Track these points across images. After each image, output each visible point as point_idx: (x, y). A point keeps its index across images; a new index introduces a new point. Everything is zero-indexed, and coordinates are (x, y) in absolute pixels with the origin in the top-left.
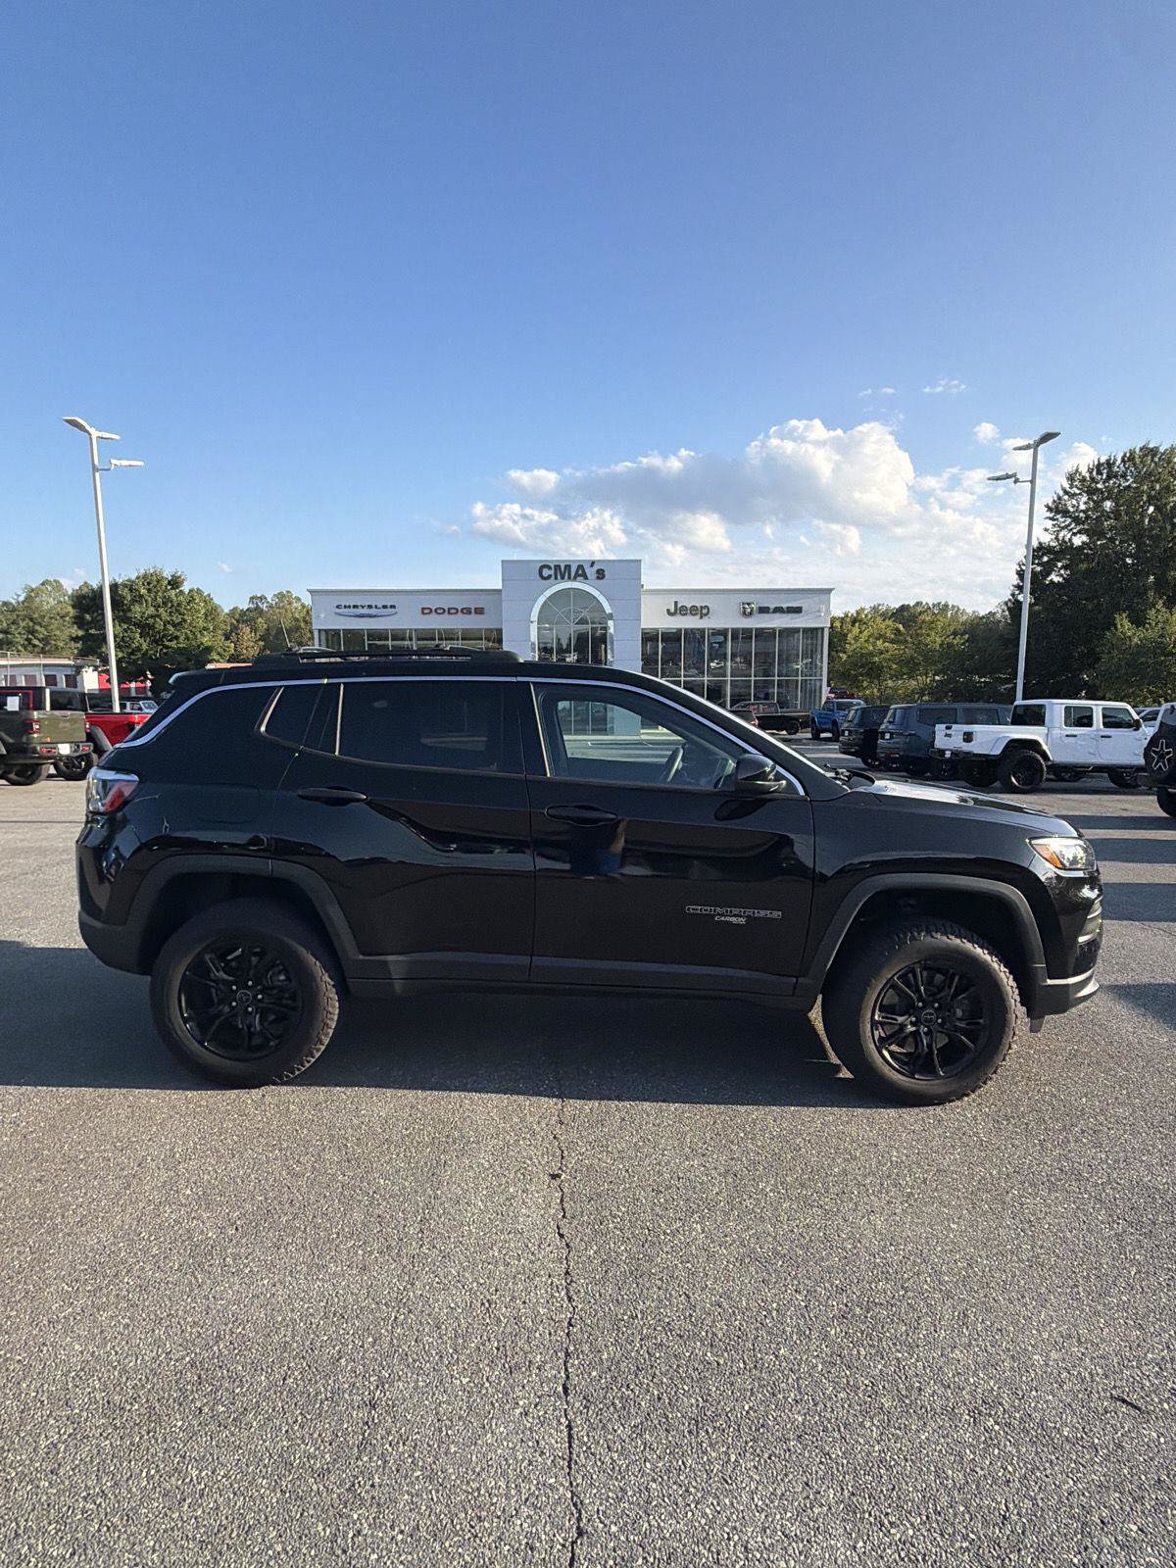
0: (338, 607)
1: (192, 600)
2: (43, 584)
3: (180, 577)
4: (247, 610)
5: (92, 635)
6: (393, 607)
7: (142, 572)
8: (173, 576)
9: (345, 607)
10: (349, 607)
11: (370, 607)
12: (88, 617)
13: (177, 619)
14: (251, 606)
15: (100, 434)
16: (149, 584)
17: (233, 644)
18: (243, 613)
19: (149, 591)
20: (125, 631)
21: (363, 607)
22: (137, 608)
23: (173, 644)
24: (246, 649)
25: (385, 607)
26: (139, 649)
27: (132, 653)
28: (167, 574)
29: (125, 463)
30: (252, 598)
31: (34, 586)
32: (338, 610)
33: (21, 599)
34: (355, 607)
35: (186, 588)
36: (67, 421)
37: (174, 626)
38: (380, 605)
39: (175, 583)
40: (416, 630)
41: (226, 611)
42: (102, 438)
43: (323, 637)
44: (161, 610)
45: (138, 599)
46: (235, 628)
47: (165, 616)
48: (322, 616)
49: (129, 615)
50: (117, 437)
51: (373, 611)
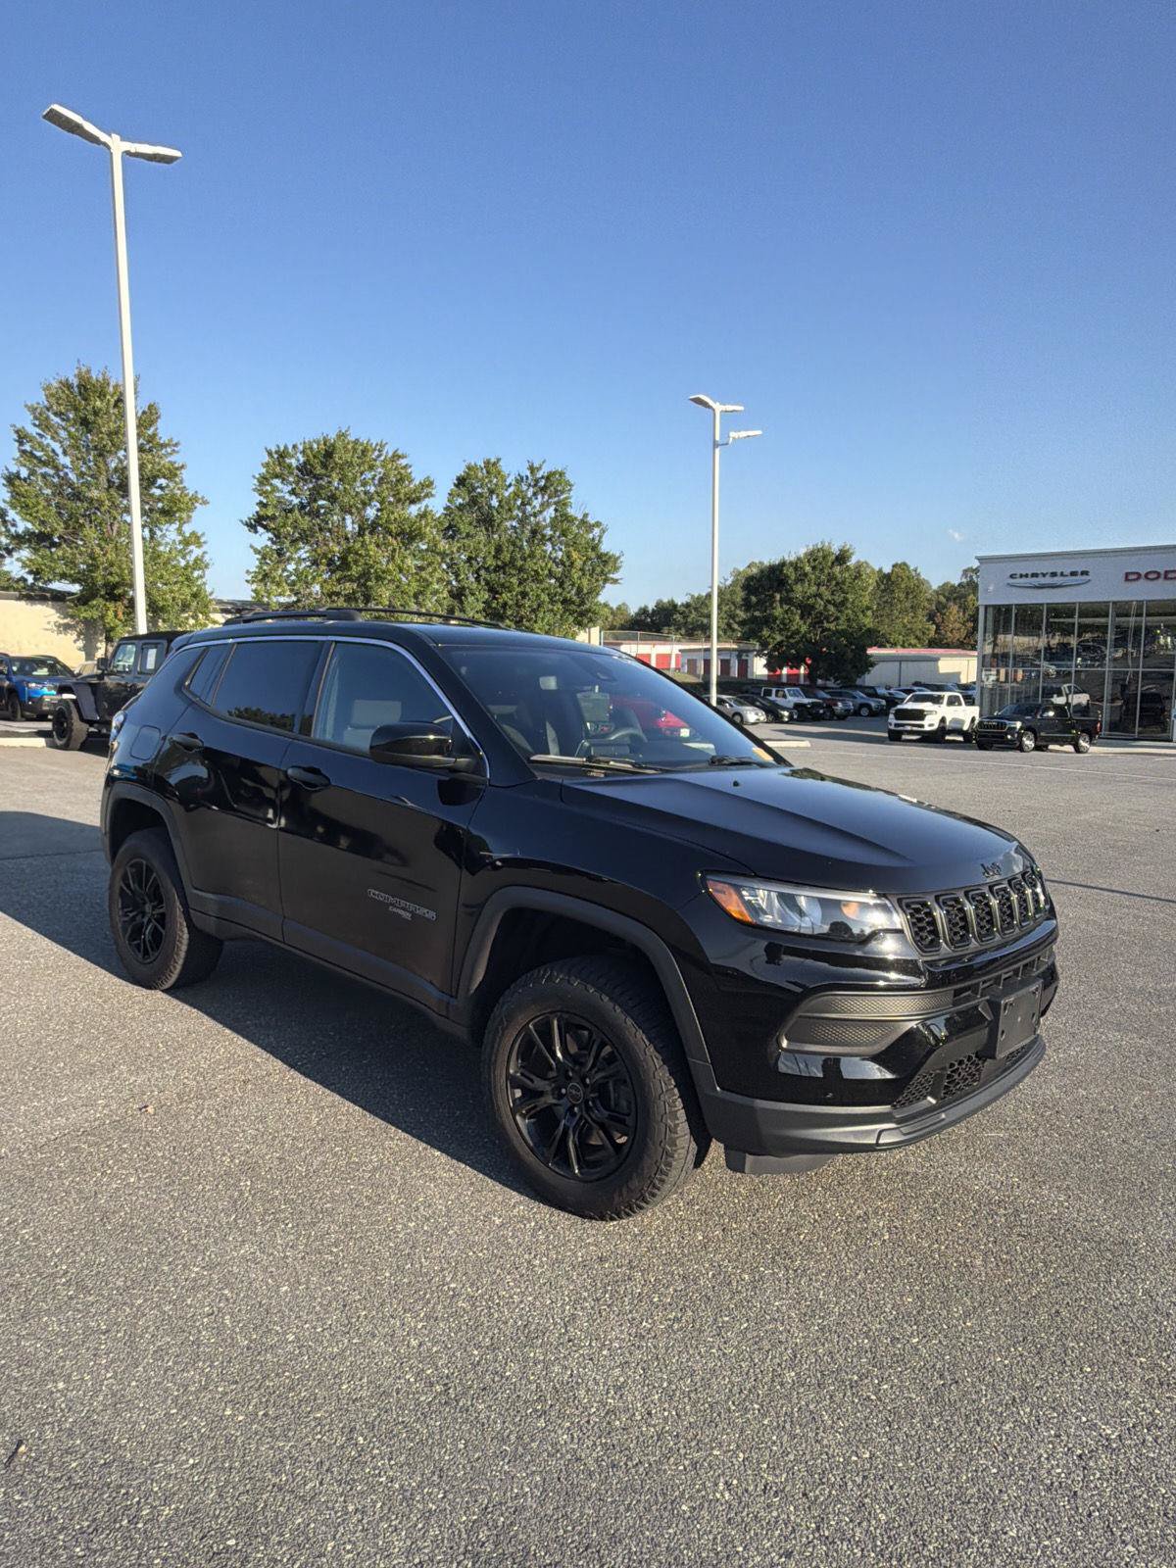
0: (1012, 576)
1: (858, 576)
2: (749, 567)
3: (848, 551)
4: (959, 585)
5: (756, 617)
6: (1083, 573)
7: (811, 547)
8: (841, 551)
9: (1021, 576)
10: (1027, 576)
11: (1054, 574)
12: (754, 599)
13: (838, 598)
14: (964, 580)
15: (724, 408)
16: (815, 560)
17: (934, 627)
18: (953, 590)
19: (814, 568)
20: (786, 612)
21: (1044, 575)
22: (798, 588)
23: (832, 626)
24: (951, 631)
25: (1073, 574)
26: (797, 632)
27: (791, 637)
28: (835, 549)
29: (743, 434)
30: (965, 572)
31: (741, 570)
32: (1012, 581)
33: (729, 583)
34: (1035, 575)
35: (852, 562)
36: (693, 400)
37: (835, 605)
38: (1067, 571)
39: (842, 558)
40: (1114, 603)
41: (935, 587)
42: (726, 411)
43: (990, 617)
44: (823, 589)
45: (802, 577)
46: (941, 608)
47: (827, 595)
48: (991, 588)
49: (792, 595)
50: (741, 408)
51: (1057, 580)
